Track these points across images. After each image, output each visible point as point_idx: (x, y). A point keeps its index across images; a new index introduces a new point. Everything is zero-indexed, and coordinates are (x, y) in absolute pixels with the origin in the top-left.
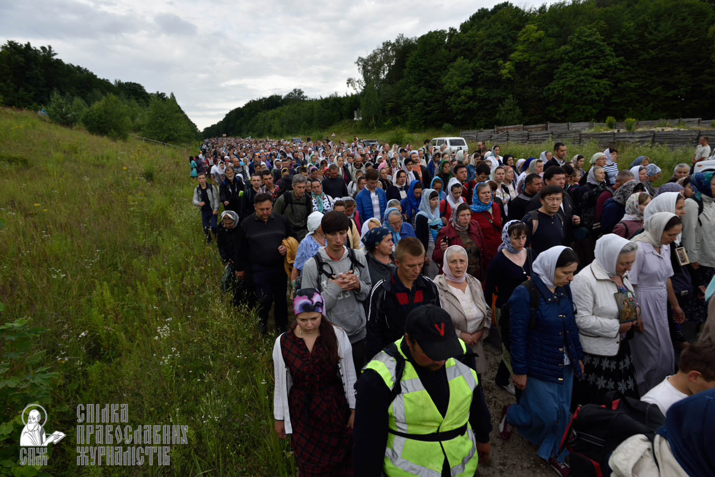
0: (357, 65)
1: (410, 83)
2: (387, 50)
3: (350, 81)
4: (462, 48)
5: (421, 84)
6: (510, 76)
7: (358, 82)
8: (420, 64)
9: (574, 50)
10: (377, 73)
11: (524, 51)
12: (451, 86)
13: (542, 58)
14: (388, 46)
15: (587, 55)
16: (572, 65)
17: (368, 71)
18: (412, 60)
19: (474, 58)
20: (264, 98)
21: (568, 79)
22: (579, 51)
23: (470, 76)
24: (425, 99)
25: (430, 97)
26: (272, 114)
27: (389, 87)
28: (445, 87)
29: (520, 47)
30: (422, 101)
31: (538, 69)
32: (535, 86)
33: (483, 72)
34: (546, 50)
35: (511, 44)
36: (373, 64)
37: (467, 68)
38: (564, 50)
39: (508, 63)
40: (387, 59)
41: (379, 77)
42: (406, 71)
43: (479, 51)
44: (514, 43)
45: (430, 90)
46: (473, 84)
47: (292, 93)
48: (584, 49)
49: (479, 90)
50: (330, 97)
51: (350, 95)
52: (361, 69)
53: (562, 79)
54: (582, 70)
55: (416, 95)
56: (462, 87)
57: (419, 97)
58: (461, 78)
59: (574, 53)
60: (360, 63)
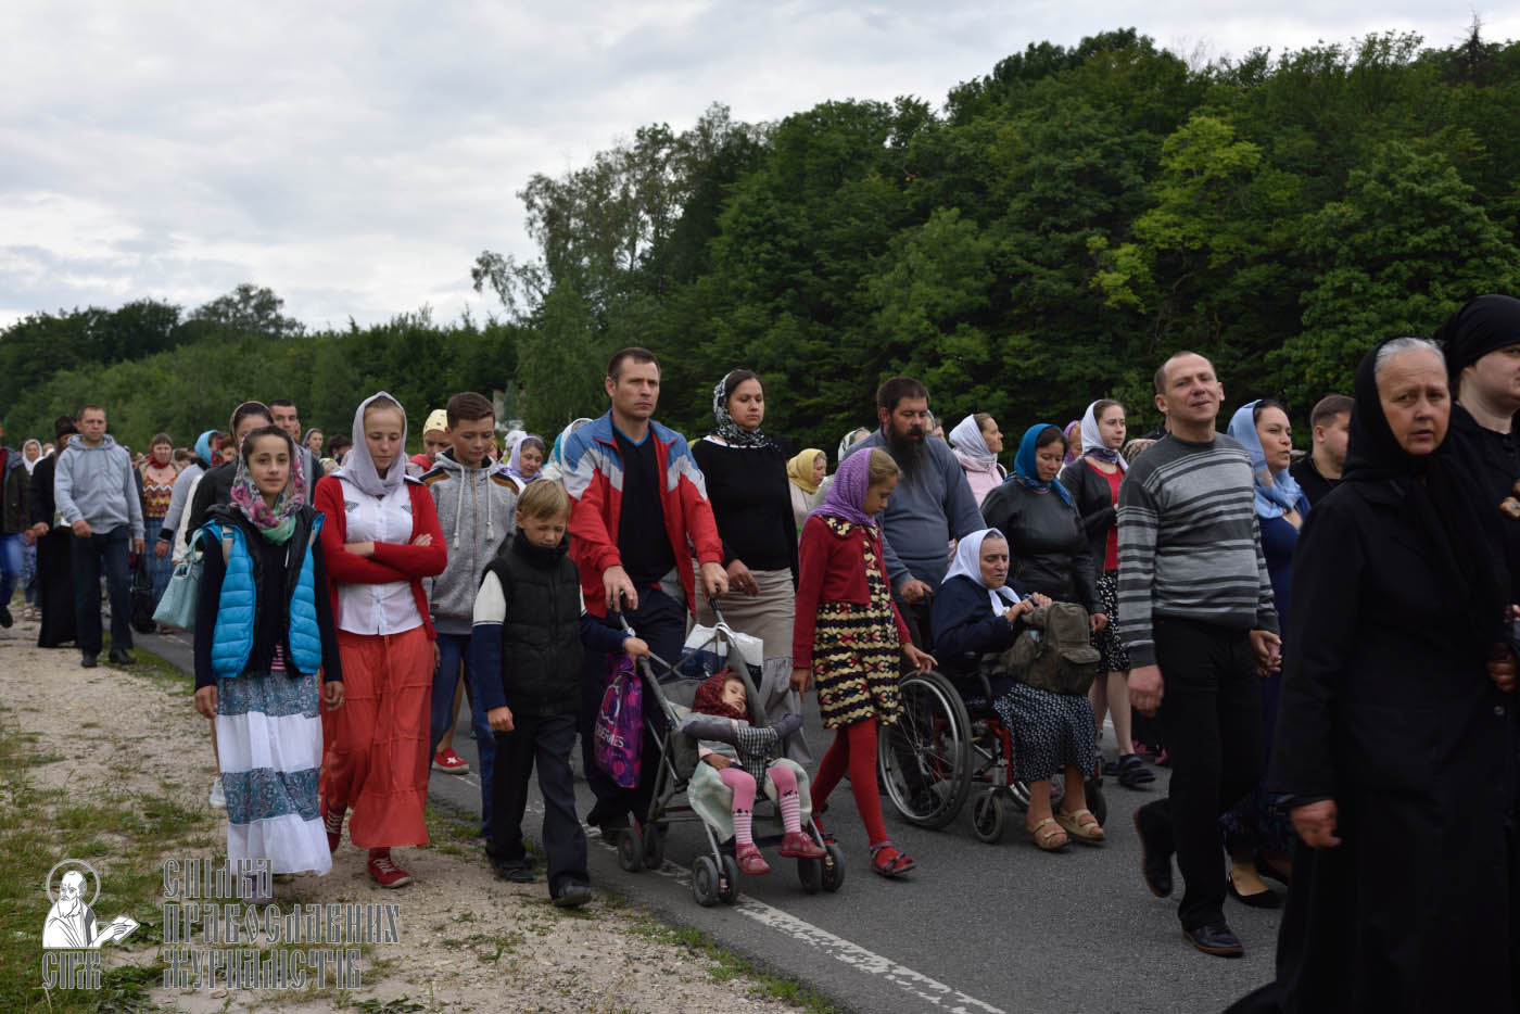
0: (524, 204)
1: (739, 293)
2: (654, 161)
3: (488, 269)
4: (947, 176)
5: (781, 301)
6: (1134, 299)
7: (521, 272)
8: (779, 221)
9: (1369, 218)
10: (605, 248)
11: (1185, 211)
12: (905, 318)
13: (1253, 240)
14: (661, 144)
15: (1417, 247)
16: (1365, 277)
17: (568, 235)
18: (744, 208)
19: (996, 216)
20: (94, 312)
21: (1353, 327)
22: (1387, 229)
23: (979, 284)
24: (791, 362)
25: (814, 355)
26: (119, 378)
27: (646, 305)
28: (880, 321)
29: (1173, 194)
30: (784, 370)
31: (1240, 281)
32: (1231, 343)
33: (1027, 274)
34: (1270, 214)
35: (1139, 179)
36: (594, 206)
37: (966, 255)
38: (1332, 219)
39: (1128, 248)
40: (653, 195)
41: (612, 261)
42: (719, 246)
43: (1012, 193)
44: (1147, 178)
45: (816, 327)
46: (989, 317)
47: (228, 302)
48: (1408, 221)
49: (1016, 341)
50: (394, 329)
51: (481, 327)
52: (540, 224)
53: (1334, 325)
54: (1403, 297)
55: (755, 343)
56: (948, 324)
57: (767, 351)
58: (943, 289)
59: (1369, 234)
60: (538, 200)
